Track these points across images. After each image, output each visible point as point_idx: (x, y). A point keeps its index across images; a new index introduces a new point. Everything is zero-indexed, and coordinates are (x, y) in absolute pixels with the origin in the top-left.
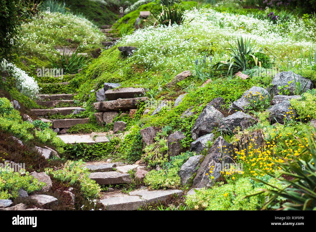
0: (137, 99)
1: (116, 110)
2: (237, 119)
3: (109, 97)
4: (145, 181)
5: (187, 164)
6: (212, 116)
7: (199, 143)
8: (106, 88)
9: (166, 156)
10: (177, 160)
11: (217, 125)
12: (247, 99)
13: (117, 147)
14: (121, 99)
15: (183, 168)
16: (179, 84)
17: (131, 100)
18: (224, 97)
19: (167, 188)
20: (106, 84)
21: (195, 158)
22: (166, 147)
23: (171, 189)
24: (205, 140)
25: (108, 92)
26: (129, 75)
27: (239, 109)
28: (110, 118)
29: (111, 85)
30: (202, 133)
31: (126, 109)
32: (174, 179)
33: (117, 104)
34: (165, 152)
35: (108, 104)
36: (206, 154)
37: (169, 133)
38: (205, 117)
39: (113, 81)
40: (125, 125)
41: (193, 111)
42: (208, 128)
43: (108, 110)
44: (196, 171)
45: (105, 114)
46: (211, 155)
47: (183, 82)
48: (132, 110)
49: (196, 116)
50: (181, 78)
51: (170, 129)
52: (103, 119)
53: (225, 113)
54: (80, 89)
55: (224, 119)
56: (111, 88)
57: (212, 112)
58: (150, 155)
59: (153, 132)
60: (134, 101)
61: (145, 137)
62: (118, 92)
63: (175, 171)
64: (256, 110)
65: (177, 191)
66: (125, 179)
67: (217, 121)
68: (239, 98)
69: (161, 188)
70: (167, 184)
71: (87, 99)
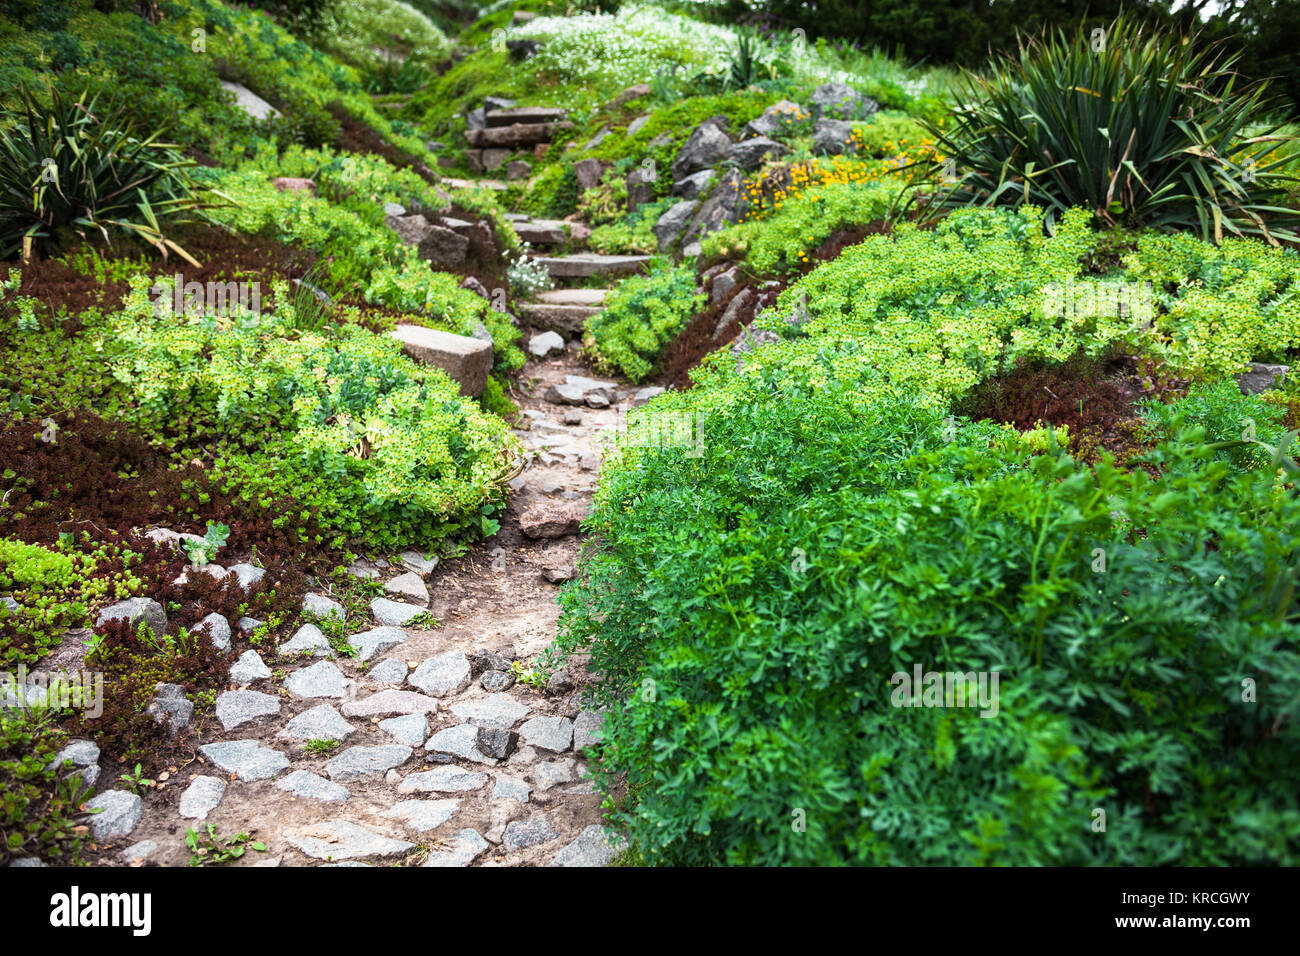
0: (552, 125)
1: (509, 145)
2: (760, 146)
3: (493, 122)
4: (589, 242)
5: (670, 215)
6: (713, 140)
7: (691, 183)
8: (489, 106)
9: (624, 206)
10: (649, 211)
11: (722, 157)
12: (771, 119)
13: (519, 200)
14: (519, 125)
15: (662, 221)
16: (629, 105)
17: (539, 127)
18: (730, 116)
19: (635, 253)
20: (489, 99)
21: (683, 206)
22: (624, 192)
23: (641, 254)
24: (702, 179)
25: (491, 114)
26: (531, 90)
27: (759, 134)
28: (495, 160)
29: (498, 101)
30: (695, 168)
31: (528, 144)
32: (648, 238)
33: (511, 134)
34: (620, 202)
35: (494, 133)
36: (703, 200)
37: (628, 170)
38: (701, 140)
39: (500, 95)
40: (529, 170)
41: (671, 136)
42: (706, 160)
43: (494, 146)
44: (687, 227)
45: (486, 153)
46: (717, 199)
47: (637, 102)
48: (542, 146)
49: (679, 144)
50: (633, 95)
51: (631, 163)
52: (481, 161)
53: (735, 139)
54: (426, 117)
55: (736, 147)
56: (498, 107)
57: (712, 134)
58: (595, 204)
59: (597, 168)
60: (546, 128)
61: (583, 177)
62: (511, 114)
63: (648, 225)
64: (790, 135)
65: (652, 257)
66: (555, 236)
67: (722, 150)
68: (759, 116)
69: (623, 253)
70: (634, 245)
71: (446, 131)
